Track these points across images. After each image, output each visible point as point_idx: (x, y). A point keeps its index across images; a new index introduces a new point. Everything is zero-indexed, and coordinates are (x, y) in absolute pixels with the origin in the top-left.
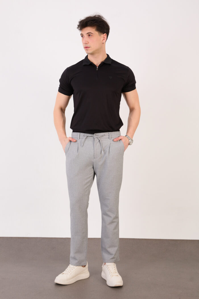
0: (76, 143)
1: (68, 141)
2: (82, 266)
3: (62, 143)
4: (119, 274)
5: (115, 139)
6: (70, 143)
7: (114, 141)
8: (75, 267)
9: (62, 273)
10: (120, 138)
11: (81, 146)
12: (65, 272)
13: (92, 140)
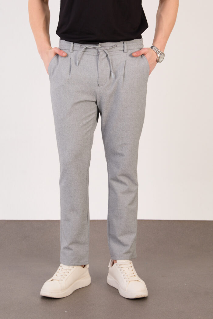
0: (66, 58)
1: (52, 55)
2: (82, 266)
3: (42, 57)
4: (139, 278)
5: (135, 52)
6: (55, 58)
7: (133, 57)
8: (71, 267)
9: (51, 279)
10: (143, 52)
11: (76, 64)
12: (54, 277)
13: (96, 54)
